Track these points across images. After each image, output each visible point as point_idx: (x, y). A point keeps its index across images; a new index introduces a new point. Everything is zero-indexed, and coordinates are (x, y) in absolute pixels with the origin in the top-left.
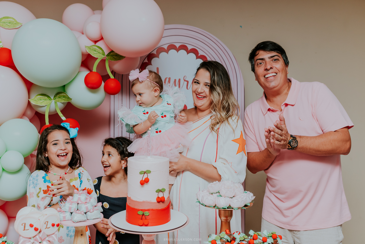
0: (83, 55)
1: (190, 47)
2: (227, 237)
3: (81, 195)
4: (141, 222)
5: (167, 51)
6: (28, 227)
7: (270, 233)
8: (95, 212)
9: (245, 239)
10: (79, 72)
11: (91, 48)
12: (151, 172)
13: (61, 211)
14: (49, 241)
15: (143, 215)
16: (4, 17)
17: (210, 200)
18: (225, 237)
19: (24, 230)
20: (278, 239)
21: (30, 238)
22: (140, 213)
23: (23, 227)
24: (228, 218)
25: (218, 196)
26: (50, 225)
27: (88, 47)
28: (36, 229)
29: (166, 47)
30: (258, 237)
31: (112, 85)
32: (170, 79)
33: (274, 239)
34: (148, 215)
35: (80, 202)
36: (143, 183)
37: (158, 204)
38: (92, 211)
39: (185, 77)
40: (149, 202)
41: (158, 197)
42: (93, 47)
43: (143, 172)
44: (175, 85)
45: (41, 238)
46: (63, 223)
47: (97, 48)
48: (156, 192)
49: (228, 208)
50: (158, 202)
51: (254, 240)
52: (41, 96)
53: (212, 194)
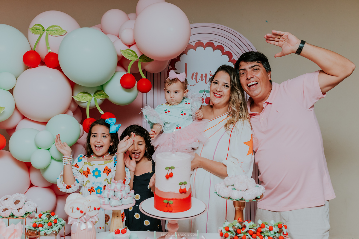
0: (118, 57)
1: (216, 44)
2: (238, 225)
3: (117, 184)
4: (166, 209)
5: (195, 48)
6: (75, 210)
7: (277, 223)
8: (129, 198)
9: (253, 227)
10: (115, 72)
11: (126, 52)
12: (174, 168)
13: (101, 197)
14: (92, 221)
15: (168, 203)
16: (52, 26)
17: (226, 192)
18: (236, 225)
19: (73, 212)
20: (283, 228)
21: (77, 219)
22: (165, 201)
23: (72, 209)
24: (242, 207)
25: (232, 189)
26: (92, 209)
27: (123, 51)
28: (82, 212)
29: (193, 44)
30: (266, 225)
31: (144, 84)
32: (197, 74)
33: (279, 228)
34: (172, 203)
35: (116, 190)
36: (168, 177)
37: (181, 194)
38: (126, 198)
39: (211, 72)
40: (173, 193)
41: (181, 189)
42: (127, 51)
43: (168, 168)
44: (202, 80)
45: (85, 219)
46: (103, 206)
47: (131, 52)
48: (179, 184)
49: (240, 200)
50: (181, 193)
51: (262, 229)
52: (83, 94)
53: (228, 186)
